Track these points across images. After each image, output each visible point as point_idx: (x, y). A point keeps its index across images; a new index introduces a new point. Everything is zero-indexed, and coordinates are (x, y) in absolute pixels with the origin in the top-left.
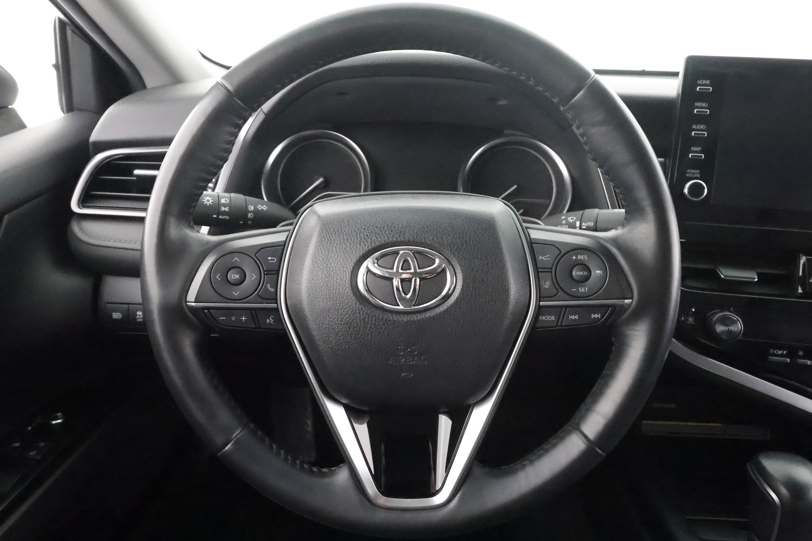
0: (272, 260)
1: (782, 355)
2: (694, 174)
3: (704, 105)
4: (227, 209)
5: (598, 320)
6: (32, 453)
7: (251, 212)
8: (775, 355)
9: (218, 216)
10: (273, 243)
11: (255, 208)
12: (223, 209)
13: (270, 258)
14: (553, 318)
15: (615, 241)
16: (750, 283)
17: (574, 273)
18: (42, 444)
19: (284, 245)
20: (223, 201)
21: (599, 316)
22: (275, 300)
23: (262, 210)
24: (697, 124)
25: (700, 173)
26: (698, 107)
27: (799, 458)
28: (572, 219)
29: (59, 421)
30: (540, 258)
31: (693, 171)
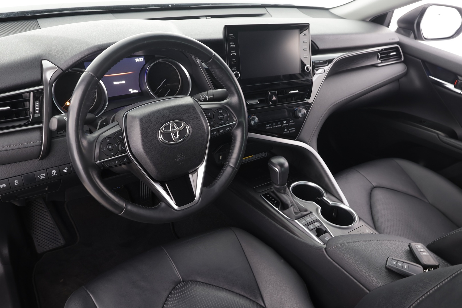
0: (120, 137)
1: (269, 126)
2: (234, 69)
3: (233, 43)
5: (229, 130)
8: (268, 127)
10: (117, 131)
13: (119, 137)
14: (215, 133)
15: (227, 104)
16: (257, 104)
17: (219, 117)
19: (122, 131)
21: (229, 129)
22: (125, 151)
24: (232, 51)
25: (236, 68)
26: (231, 45)
27: (280, 156)
28: (205, 95)
30: (208, 114)
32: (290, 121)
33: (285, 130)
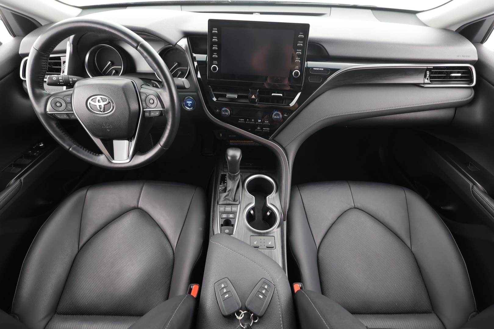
0: (68, 99)
1: (242, 121)
3: (216, 38)
4: (62, 81)
5: (158, 114)
6: (35, 154)
7: (71, 81)
9: (60, 83)
11: (72, 80)
12: (60, 81)
14: (148, 114)
17: (150, 102)
18: (38, 151)
19: (72, 95)
20: (60, 78)
22: (72, 111)
23: (75, 80)
24: (214, 45)
25: (217, 62)
26: (214, 39)
29: (42, 145)
30: (142, 97)
31: (215, 62)
32: (266, 122)
33: (259, 128)
